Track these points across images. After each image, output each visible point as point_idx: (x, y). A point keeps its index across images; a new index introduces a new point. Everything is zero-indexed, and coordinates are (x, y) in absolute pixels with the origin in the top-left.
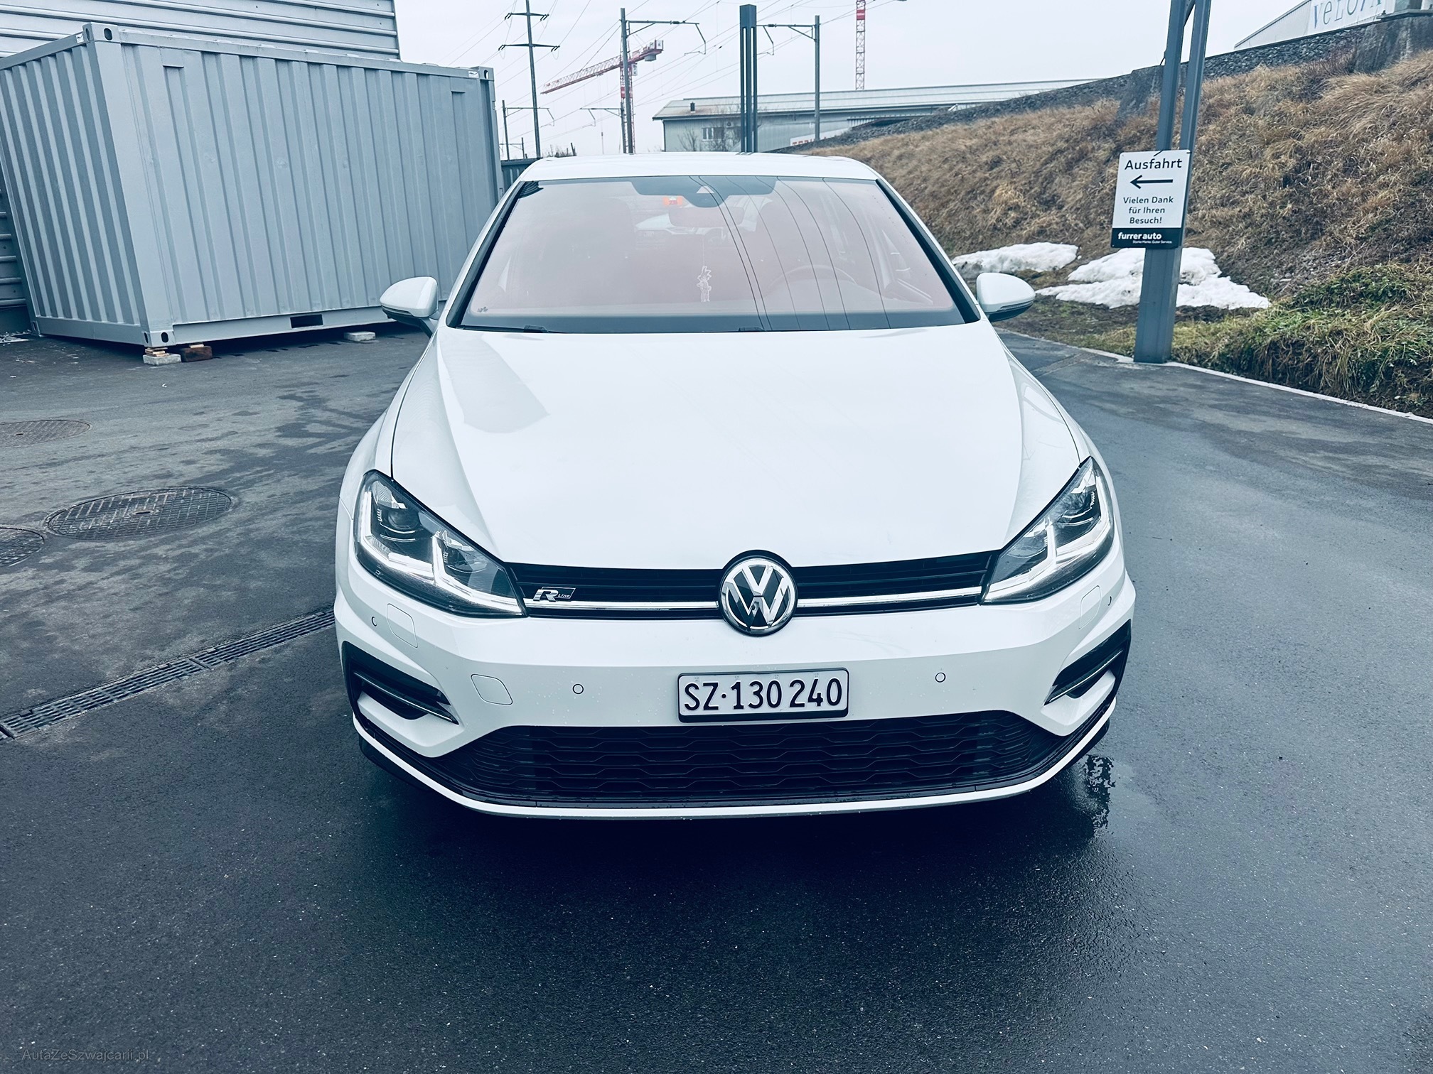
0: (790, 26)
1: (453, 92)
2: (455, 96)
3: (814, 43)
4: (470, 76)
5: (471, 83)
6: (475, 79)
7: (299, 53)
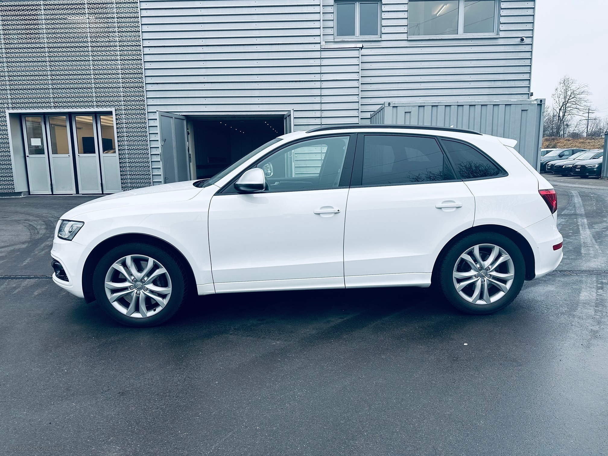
1: (522, 110)
2: (523, 112)
4: (532, 103)
5: (532, 106)
6: (535, 104)
7: (455, 102)
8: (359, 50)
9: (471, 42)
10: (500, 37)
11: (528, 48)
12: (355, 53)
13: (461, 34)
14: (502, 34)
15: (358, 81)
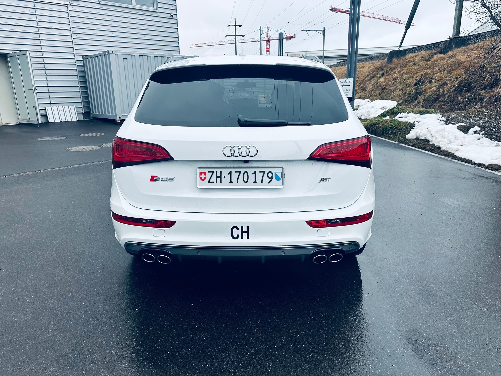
0: (315, 30)
3: (323, 36)
7: (153, 54)
8: (67, 6)
9: (142, 12)
10: (159, 11)
11: (175, 21)
12: (64, 9)
13: (134, 5)
14: (160, 10)
15: (70, 31)
